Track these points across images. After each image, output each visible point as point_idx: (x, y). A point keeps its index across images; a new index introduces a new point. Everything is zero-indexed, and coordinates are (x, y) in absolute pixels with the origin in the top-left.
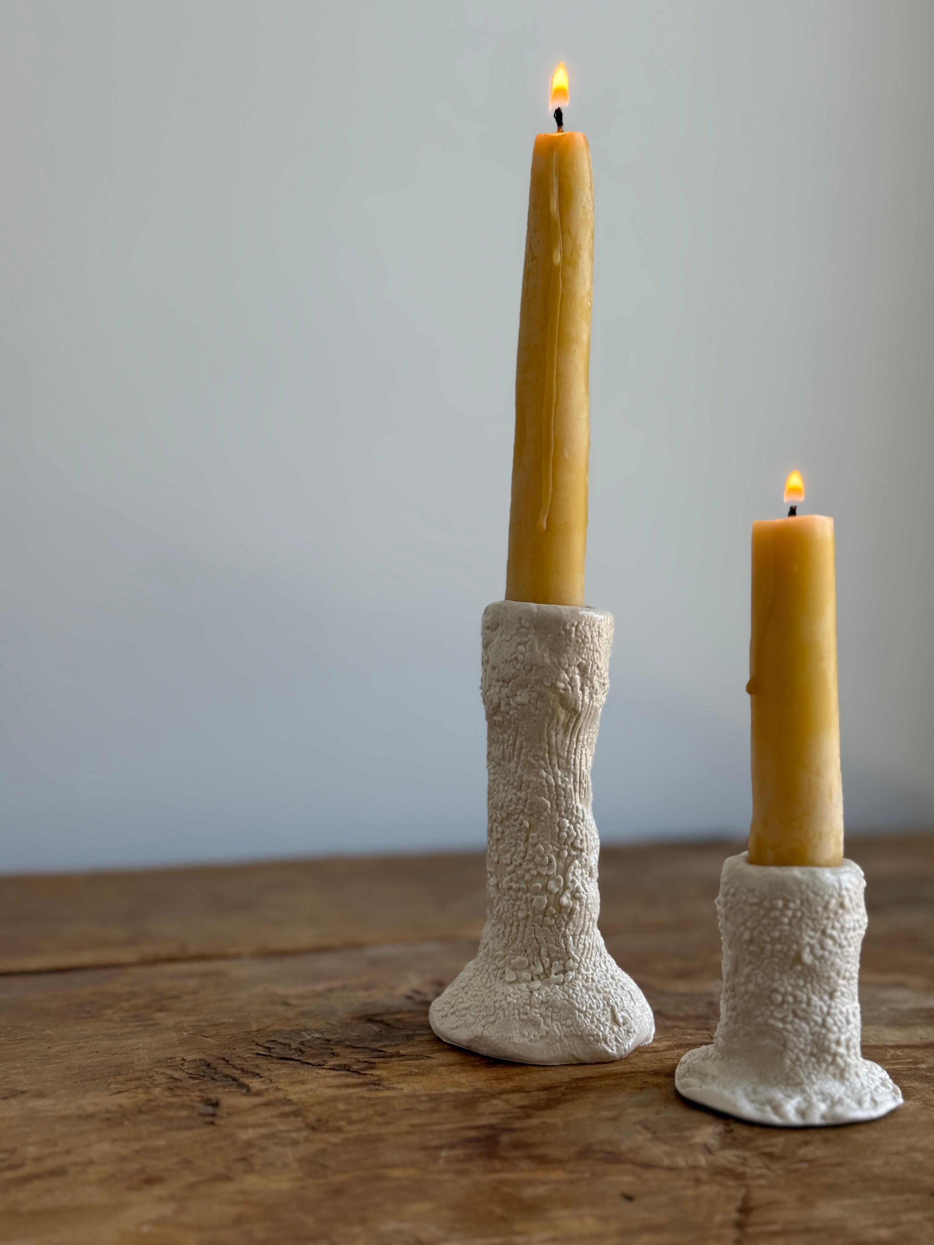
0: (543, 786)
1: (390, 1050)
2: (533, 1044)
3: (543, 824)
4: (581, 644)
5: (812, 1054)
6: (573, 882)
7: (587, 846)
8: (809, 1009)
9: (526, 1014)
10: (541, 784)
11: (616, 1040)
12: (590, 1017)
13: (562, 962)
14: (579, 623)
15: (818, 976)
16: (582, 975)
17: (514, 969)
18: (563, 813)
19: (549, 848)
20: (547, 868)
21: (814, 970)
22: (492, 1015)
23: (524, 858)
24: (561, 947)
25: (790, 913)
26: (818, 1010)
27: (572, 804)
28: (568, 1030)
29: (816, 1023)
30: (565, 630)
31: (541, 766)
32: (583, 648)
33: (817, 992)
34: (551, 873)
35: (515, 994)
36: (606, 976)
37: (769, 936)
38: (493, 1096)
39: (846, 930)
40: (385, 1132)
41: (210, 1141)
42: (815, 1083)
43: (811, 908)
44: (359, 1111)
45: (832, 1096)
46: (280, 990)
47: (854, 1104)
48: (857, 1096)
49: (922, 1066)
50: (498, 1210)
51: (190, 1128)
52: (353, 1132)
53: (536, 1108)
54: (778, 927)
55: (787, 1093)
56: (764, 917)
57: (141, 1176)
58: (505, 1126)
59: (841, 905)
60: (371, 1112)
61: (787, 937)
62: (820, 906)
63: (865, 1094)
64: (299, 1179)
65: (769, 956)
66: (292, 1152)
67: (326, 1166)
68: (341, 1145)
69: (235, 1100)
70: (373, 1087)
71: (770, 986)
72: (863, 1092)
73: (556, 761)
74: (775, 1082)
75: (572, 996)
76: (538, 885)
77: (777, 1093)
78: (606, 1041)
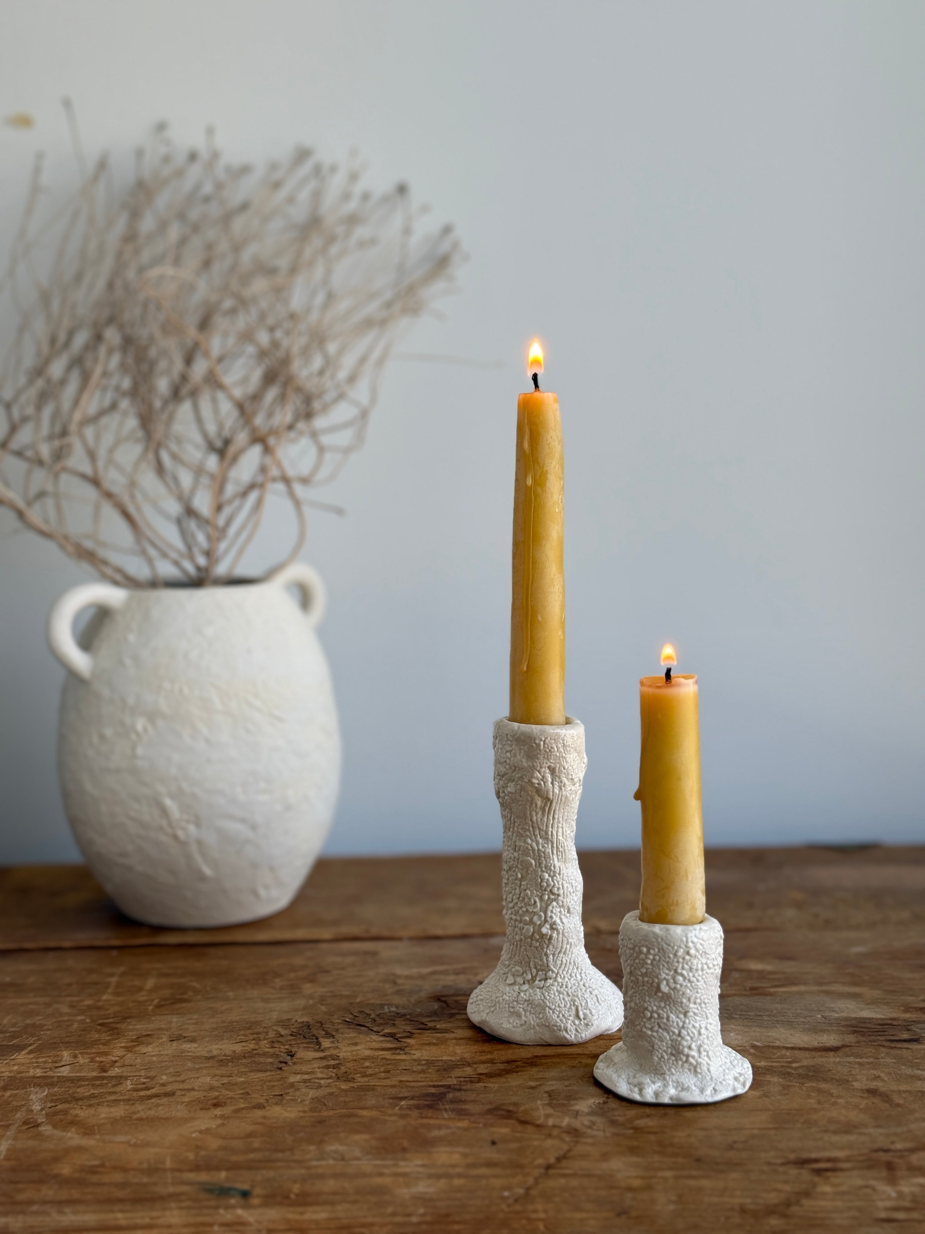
0: (529, 850)
1: (431, 1025)
2: (515, 1029)
3: (530, 875)
4: (548, 753)
5: (672, 1054)
6: (551, 917)
7: (564, 893)
8: (668, 1023)
9: (513, 1008)
10: (527, 848)
11: (576, 1030)
12: (557, 1013)
13: (544, 972)
14: (546, 738)
15: (673, 1001)
16: (558, 983)
17: (514, 975)
18: (544, 869)
19: (533, 893)
20: (533, 907)
21: (671, 997)
22: (493, 1006)
23: (519, 898)
24: (544, 963)
25: (651, 957)
26: (675, 1024)
27: (549, 862)
28: (540, 1021)
29: (674, 1033)
30: (536, 744)
31: (527, 836)
32: (551, 756)
33: (674, 1012)
34: (535, 910)
35: (509, 993)
36: (578, 983)
37: (641, 971)
38: (469, 1065)
39: (694, 970)
40: (379, 1084)
41: (270, 1081)
42: (673, 1074)
43: (665, 954)
44: (375, 1068)
45: (683, 1085)
46: (400, 971)
47: (697, 1090)
48: (703, 1086)
49: (794, 1065)
50: (406, 1144)
51: (265, 1071)
52: (359, 1082)
53: (490, 1075)
54: (645, 966)
55: (653, 1079)
56: (636, 958)
57: (214, 1101)
58: (458, 1087)
59: (688, 953)
60: (382, 1069)
61: (651, 973)
62: (672, 953)
63: (710, 1085)
64: (304, 1112)
65: (642, 984)
66: (312, 1093)
67: (325, 1105)
68: (346, 1091)
69: (306, 1054)
70: (398, 1051)
71: (643, 1005)
72: (710, 1083)
73: (537, 832)
74: (648, 1071)
75: (547, 997)
76: (527, 918)
77: (647, 1080)
78: (566, 1030)
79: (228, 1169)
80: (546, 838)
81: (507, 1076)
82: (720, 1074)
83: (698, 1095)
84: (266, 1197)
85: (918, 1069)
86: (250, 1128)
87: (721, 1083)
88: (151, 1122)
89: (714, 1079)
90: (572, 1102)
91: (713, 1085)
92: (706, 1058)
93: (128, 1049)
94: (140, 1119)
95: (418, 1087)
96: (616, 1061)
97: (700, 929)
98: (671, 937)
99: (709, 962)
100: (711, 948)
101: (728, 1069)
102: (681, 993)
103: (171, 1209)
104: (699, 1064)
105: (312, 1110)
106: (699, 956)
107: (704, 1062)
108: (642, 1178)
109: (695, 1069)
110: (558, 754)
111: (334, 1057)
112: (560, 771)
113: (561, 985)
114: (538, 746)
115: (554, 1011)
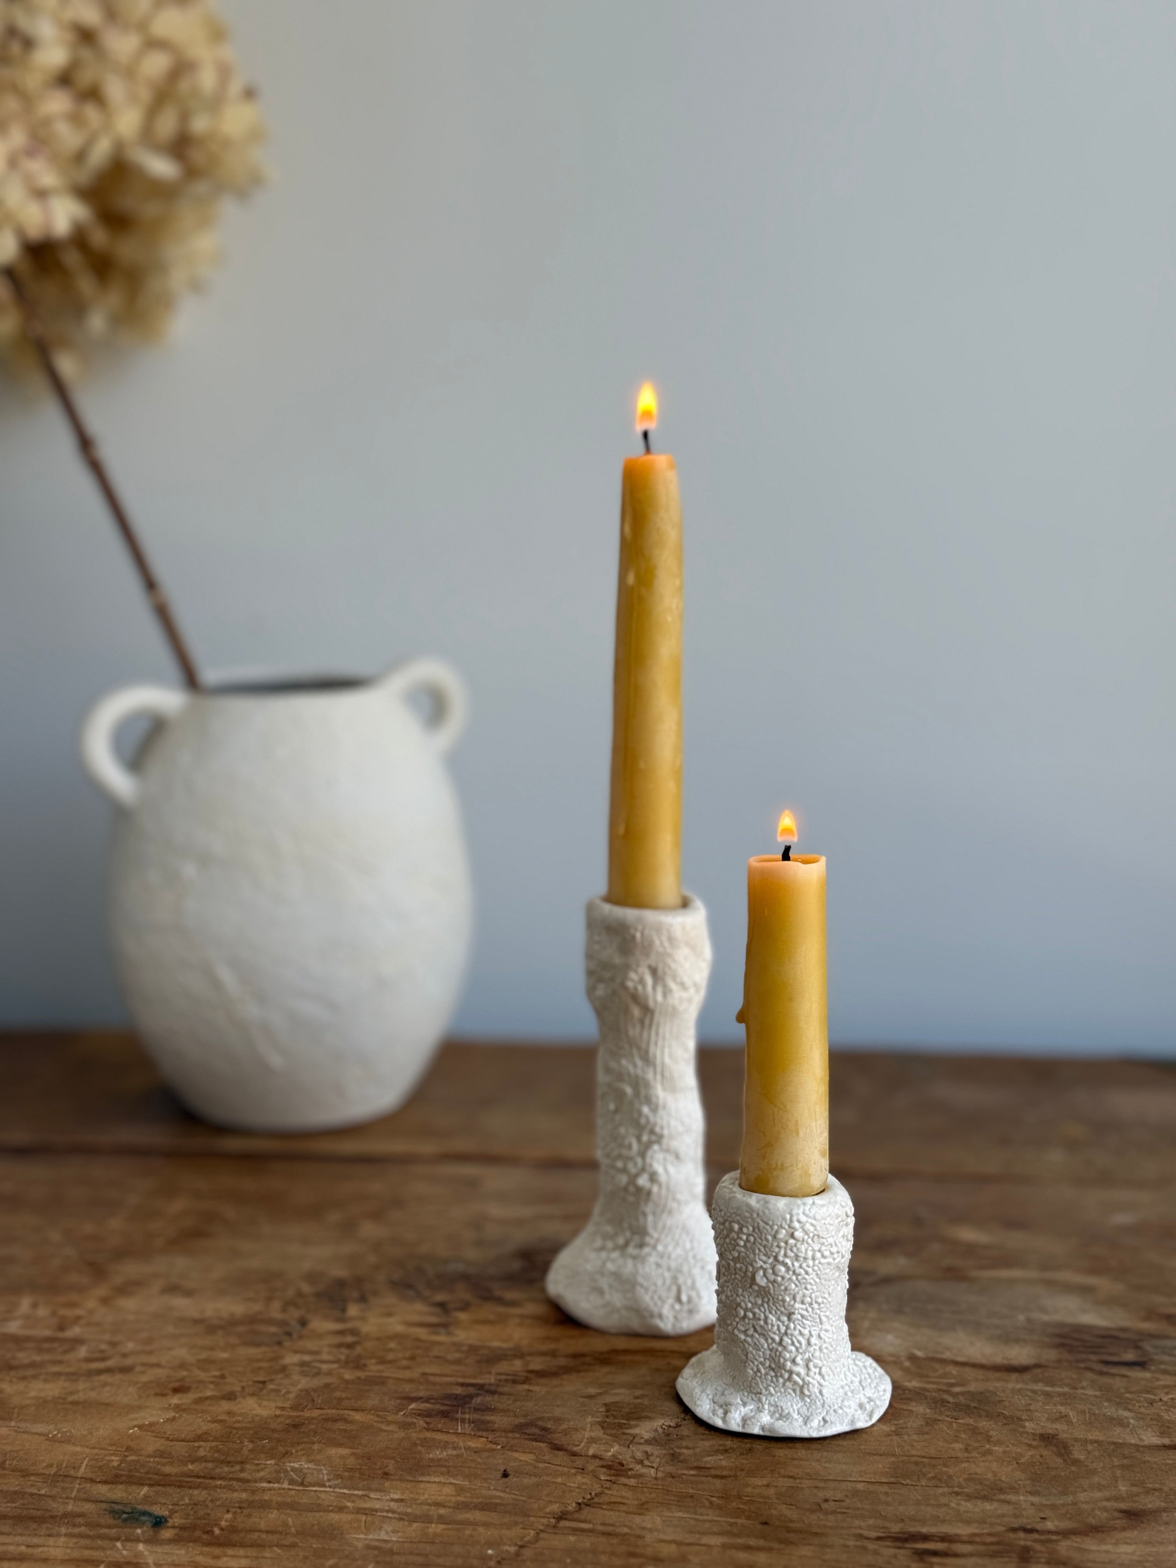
0: (624, 1074)
2: (595, 1310)
3: (625, 1108)
4: (647, 948)
5: (771, 1368)
6: (651, 1165)
7: (671, 1133)
8: (766, 1326)
9: (596, 1281)
10: (622, 1071)
11: (675, 1317)
12: (651, 1293)
13: (640, 1237)
15: (773, 1298)
16: (658, 1252)
17: (603, 1237)
18: (643, 1100)
19: (629, 1131)
20: (628, 1149)
21: (769, 1292)
22: (573, 1277)
24: (640, 1224)
25: (744, 1237)
26: (776, 1328)
27: (651, 1092)
28: (627, 1302)
29: (773, 1340)
30: (631, 934)
31: (622, 1056)
32: (651, 951)
33: (774, 1313)
34: (631, 1154)
35: (594, 1261)
37: (731, 1254)
38: (522, 1357)
39: (801, 1259)
40: (394, 1376)
41: (258, 1360)
42: (772, 1395)
43: (761, 1235)
44: (399, 1352)
45: (782, 1410)
46: (494, 1210)
47: (800, 1420)
48: (809, 1414)
49: (957, 1389)
50: (391, 1466)
51: (258, 1345)
52: (370, 1371)
53: (541, 1374)
54: (737, 1248)
55: (744, 1399)
56: (727, 1236)
57: (177, 1385)
58: (493, 1388)
59: (792, 1236)
60: (408, 1354)
61: (744, 1258)
62: (770, 1235)
63: (820, 1413)
64: (283, 1409)
65: (734, 1272)
66: (305, 1383)
67: (313, 1401)
68: (347, 1382)
69: (321, 1325)
70: (439, 1329)
71: (736, 1299)
72: (819, 1411)
73: (635, 1051)
74: (742, 1387)
75: (641, 1271)
76: (620, 1164)
77: (736, 1398)
78: (660, 1316)
79: (150, 1485)
80: (647, 1059)
82: (837, 1399)
83: (801, 1426)
84: (182, 1528)
85: (1126, 1409)
86: (205, 1427)
87: (835, 1411)
88: (85, 1407)
89: (826, 1406)
90: (632, 1423)
91: (824, 1414)
92: (818, 1377)
93: (105, 1301)
94: (76, 1403)
96: (707, 1369)
97: (813, 1203)
98: (770, 1213)
99: (823, 1248)
100: (827, 1230)
101: (853, 1391)
102: (783, 1288)
103: (58, 1535)
104: (806, 1384)
105: (294, 1408)
106: (810, 1241)
107: (815, 1382)
108: (679, 1543)
109: (801, 1391)
110: (661, 950)
111: (354, 1332)
112: (664, 973)
113: (662, 1256)
114: (633, 937)
115: (647, 1289)
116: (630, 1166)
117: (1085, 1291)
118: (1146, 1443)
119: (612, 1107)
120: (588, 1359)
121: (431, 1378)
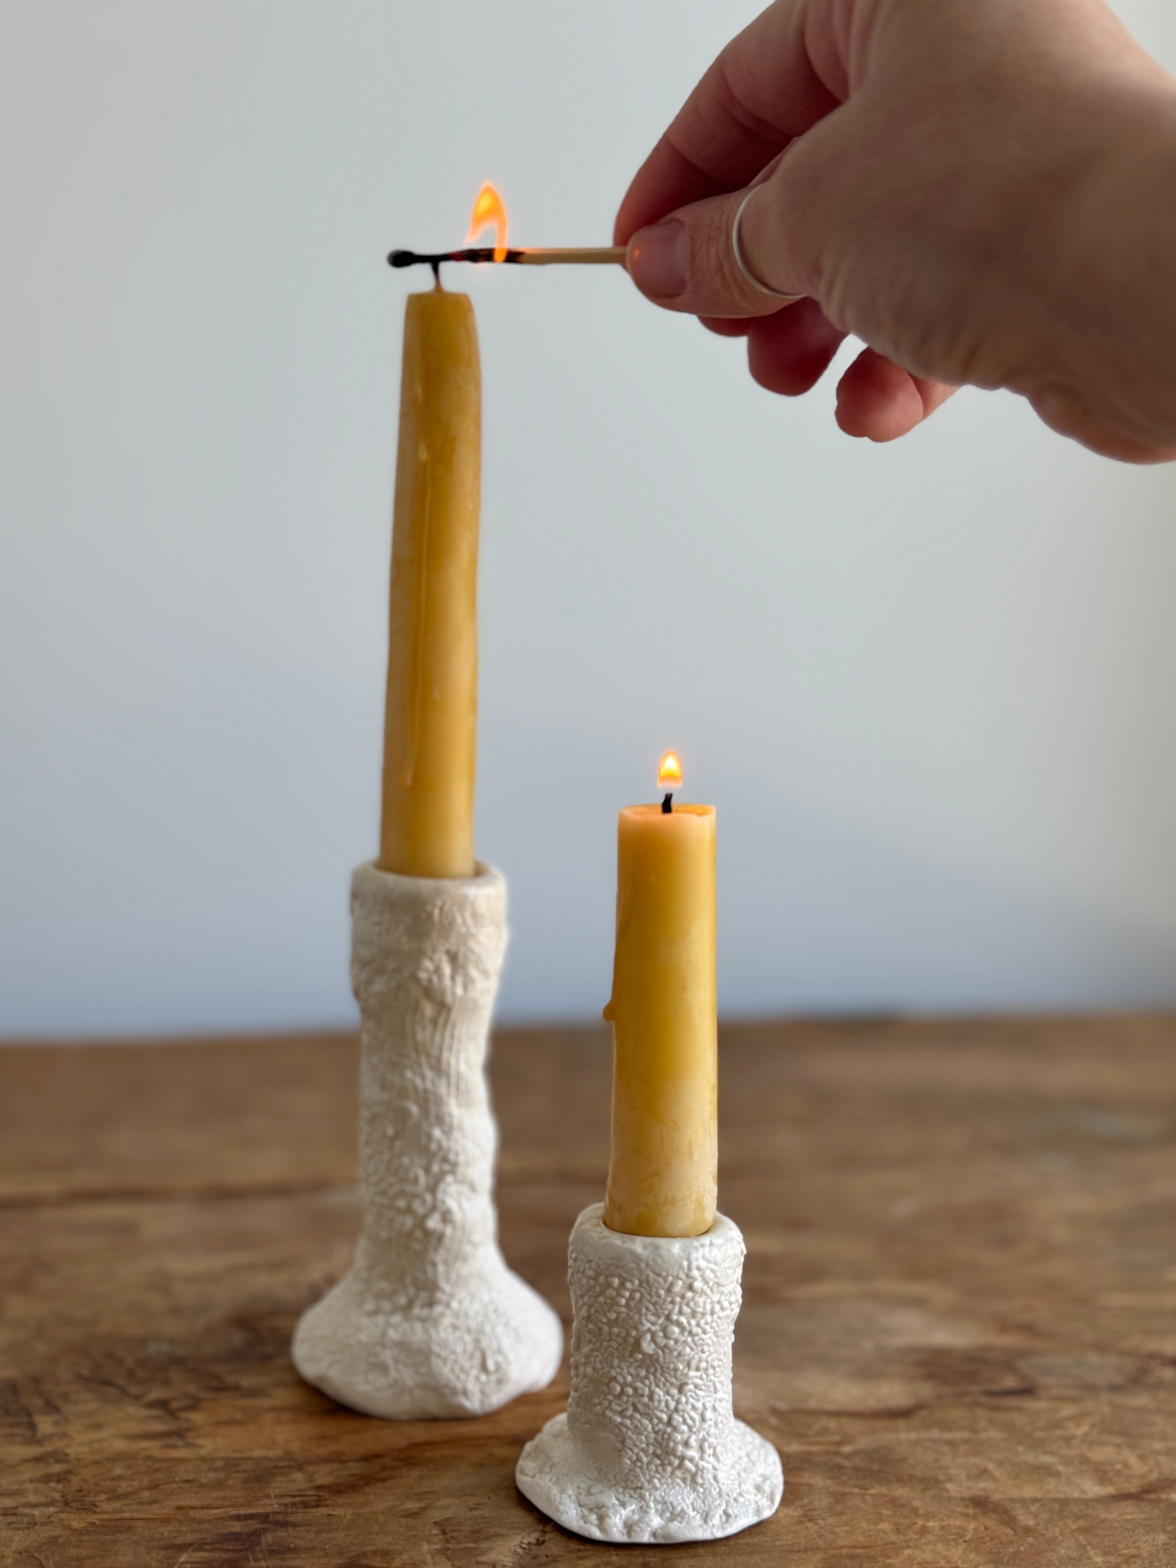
0: (409, 1090)
1: (230, 1379)
2: (378, 1393)
3: (408, 1132)
4: (447, 928)
5: (655, 1455)
6: (443, 1202)
8: (651, 1404)
9: (375, 1356)
10: (405, 1086)
11: (482, 1392)
12: (451, 1364)
13: (429, 1293)
14: (444, 903)
15: (662, 1368)
16: (452, 1310)
17: (376, 1297)
18: (433, 1121)
19: (414, 1161)
20: (412, 1184)
21: (657, 1361)
23: (388, 1169)
24: (429, 1277)
25: (627, 1294)
26: (663, 1404)
27: (443, 1110)
28: (421, 1379)
29: (660, 1420)
30: (426, 911)
31: (406, 1066)
32: (451, 932)
33: (661, 1385)
34: (416, 1190)
35: (368, 1329)
36: (486, 1309)
37: (606, 1316)
38: (299, 1467)
39: (699, 1315)
40: (141, 1516)
42: (657, 1489)
43: (651, 1290)
44: (133, 1480)
45: (673, 1507)
46: (177, 1264)
47: (698, 1517)
48: (707, 1508)
49: (846, 1449)
52: (105, 1512)
53: (337, 1489)
54: (615, 1308)
55: (621, 1497)
56: (601, 1294)
58: (281, 1517)
59: (690, 1287)
60: (146, 1481)
61: (625, 1320)
62: (663, 1289)
63: (719, 1505)
65: (608, 1338)
68: (78, 1532)
70: (173, 1440)
71: (609, 1372)
72: (718, 1502)
73: (423, 1060)
74: (613, 1482)
75: (434, 1337)
76: (402, 1203)
77: (611, 1498)
78: (465, 1393)
80: (439, 1068)
81: (367, 1489)
82: (733, 1484)
83: (701, 1526)
85: (1045, 1452)
87: (735, 1499)
89: (724, 1494)
90: (483, 1545)
91: (724, 1506)
92: (712, 1459)
95: (209, 1521)
96: (556, 1460)
97: (711, 1244)
98: (663, 1261)
99: (723, 1298)
100: (727, 1274)
101: (745, 1470)
102: (675, 1353)
104: (700, 1470)
106: (708, 1291)
107: (709, 1467)
109: (693, 1480)
110: (463, 930)
111: (60, 1457)
112: (466, 959)
113: (457, 1315)
114: (430, 915)
115: (445, 1360)
116: (417, 1206)
117: (918, 1303)
118: (1090, 1495)
119: (390, 1131)
120: (386, 1461)
121: (192, 1513)
